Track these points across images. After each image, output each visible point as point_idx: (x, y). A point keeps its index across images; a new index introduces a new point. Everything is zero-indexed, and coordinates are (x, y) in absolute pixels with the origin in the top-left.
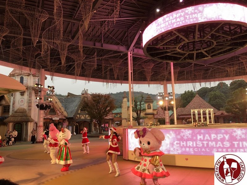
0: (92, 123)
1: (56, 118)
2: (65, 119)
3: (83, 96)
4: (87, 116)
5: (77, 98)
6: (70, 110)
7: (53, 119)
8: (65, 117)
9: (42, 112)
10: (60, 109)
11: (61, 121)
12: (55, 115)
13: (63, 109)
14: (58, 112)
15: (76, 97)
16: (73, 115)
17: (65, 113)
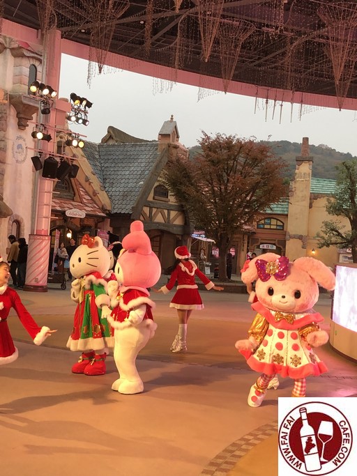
0: (186, 241)
1: (76, 212)
2: (103, 218)
3: (166, 141)
4: (173, 214)
5: (143, 148)
6: (118, 189)
7: (68, 213)
8: (103, 210)
9: (49, 184)
10: (87, 180)
11: (91, 222)
12: (73, 200)
13: (96, 183)
14: (82, 193)
15: (140, 146)
16: (129, 207)
17: (104, 198)
